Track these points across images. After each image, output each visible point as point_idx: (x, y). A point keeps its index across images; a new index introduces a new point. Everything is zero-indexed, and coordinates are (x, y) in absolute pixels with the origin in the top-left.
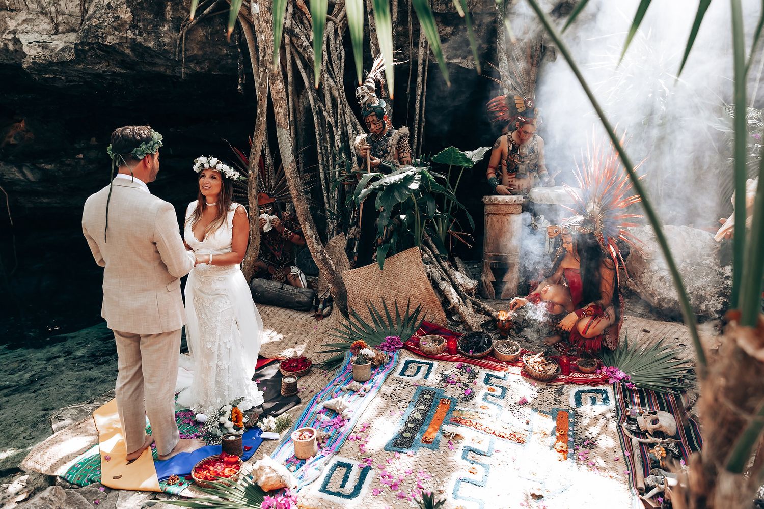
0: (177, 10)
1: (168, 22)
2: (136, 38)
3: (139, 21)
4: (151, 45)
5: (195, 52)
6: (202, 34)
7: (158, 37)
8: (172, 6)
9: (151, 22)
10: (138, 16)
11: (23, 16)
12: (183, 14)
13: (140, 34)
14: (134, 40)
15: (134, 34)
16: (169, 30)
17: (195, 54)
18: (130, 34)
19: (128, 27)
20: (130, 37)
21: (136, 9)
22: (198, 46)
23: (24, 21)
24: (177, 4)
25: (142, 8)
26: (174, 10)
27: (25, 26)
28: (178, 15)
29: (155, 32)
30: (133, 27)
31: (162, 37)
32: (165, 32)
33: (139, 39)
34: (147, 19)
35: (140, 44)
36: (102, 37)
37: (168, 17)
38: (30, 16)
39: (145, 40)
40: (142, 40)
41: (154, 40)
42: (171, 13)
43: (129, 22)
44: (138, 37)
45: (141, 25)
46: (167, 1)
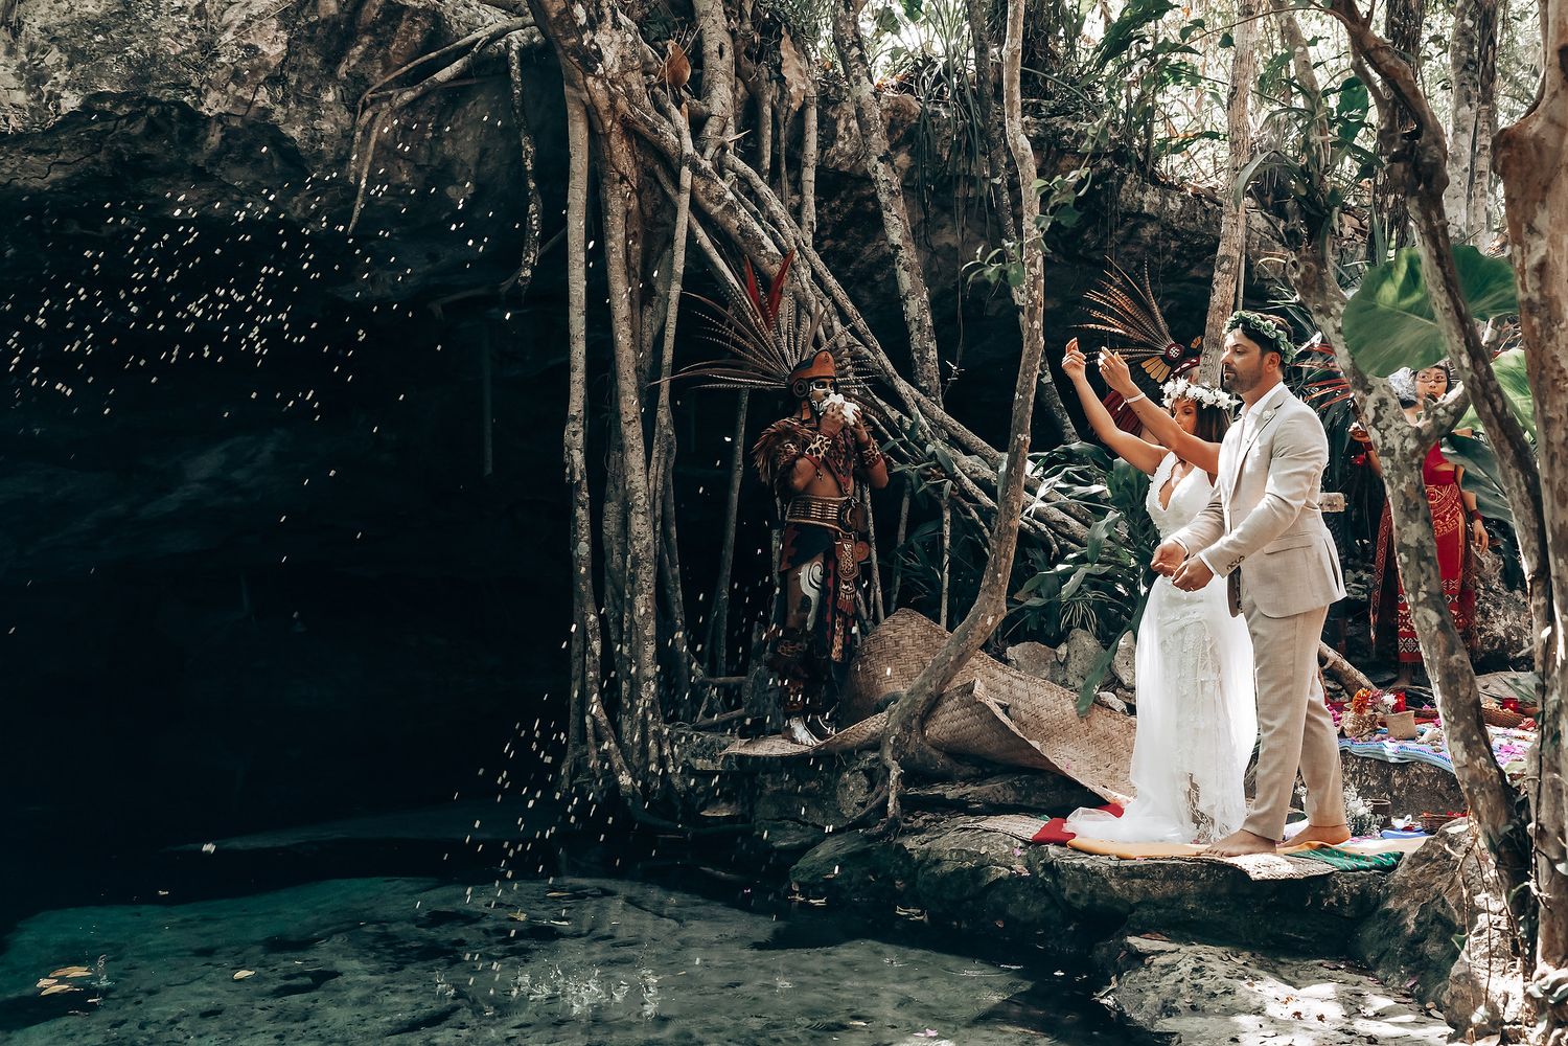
1: (337, 82)
2: (272, 111)
3: (293, 69)
4: (294, 133)
7: (313, 116)
8: (367, 47)
9: (313, 75)
10: (297, 54)
13: (284, 103)
14: (264, 112)
15: (273, 99)
16: (336, 102)
18: (263, 97)
19: (265, 77)
20: (261, 104)
21: (299, 38)
24: (380, 44)
25: (311, 40)
26: (367, 57)
28: (364, 69)
29: (311, 103)
30: (275, 80)
31: (320, 117)
32: (327, 106)
33: (279, 113)
34: (309, 67)
35: (276, 126)
36: (197, 92)
37: (343, 70)
39: (288, 118)
40: (282, 118)
41: (304, 121)
42: (353, 62)
43: (272, 65)
44: (279, 108)
45: (293, 78)
46: (365, 32)
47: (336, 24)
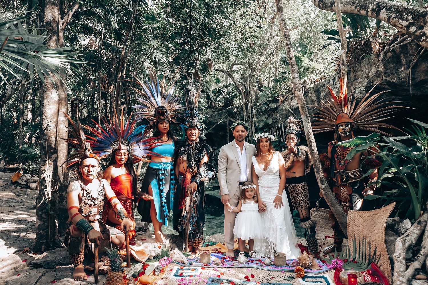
0: (407, 57)
1: (404, 65)
3: (388, 70)
4: (394, 81)
5: (423, 78)
6: (425, 66)
7: (398, 75)
8: (404, 56)
9: (394, 68)
10: (387, 67)
11: (359, 81)
12: (412, 58)
13: (389, 76)
14: (386, 80)
15: (386, 77)
16: (405, 69)
17: (423, 79)
18: (384, 78)
19: (383, 74)
21: (386, 64)
22: (424, 74)
23: (359, 83)
24: (407, 54)
25: (389, 63)
26: (405, 57)
27: (360, 85)
28: (409, 59)
29: (396, 73)
30: (385, 73)
31: (400, 74)
32: (402, 71)
33: (388, 79)
34: (392, 67)
35: (389, 81)
36: (372, 83)
37: (404, 62)
38: (361, 80)
39: (392, 79)
40: (390, 79)
41: (396, 77)
42: (404, 60)
43: (383, 71)
44: (388, 78)
45: (389, 71)
46: (401, 54)
47: (393, 56)
